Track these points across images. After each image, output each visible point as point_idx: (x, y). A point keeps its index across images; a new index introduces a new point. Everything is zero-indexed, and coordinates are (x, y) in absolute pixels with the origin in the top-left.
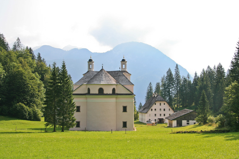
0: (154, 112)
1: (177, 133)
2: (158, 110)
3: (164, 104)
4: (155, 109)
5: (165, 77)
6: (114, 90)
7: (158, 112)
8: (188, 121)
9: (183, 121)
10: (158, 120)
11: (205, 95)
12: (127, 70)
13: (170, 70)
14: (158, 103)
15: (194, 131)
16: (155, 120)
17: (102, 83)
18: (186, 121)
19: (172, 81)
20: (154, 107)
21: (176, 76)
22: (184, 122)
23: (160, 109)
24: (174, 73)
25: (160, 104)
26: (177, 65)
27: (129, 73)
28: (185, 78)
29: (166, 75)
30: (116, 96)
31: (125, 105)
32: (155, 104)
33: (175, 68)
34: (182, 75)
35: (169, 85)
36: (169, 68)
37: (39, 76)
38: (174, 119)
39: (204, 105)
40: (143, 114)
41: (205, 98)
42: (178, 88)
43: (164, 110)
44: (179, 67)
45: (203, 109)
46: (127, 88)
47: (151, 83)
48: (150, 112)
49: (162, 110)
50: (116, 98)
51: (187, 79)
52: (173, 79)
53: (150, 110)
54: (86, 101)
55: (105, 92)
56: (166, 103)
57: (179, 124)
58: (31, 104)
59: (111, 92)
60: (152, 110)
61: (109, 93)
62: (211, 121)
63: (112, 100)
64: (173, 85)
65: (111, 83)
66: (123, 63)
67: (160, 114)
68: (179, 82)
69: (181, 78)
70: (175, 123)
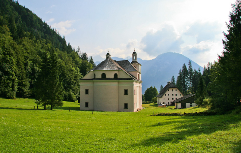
0: (167, 97)
1: (159, 115)
2: (171, 95)
3: (176, 90)
4: (169, 95)
5: (181, 70)
6: (116, 75)
7: (171, 97)
8: (191, 103)
9: (186, 104)
10: (171, 103)
11: (203, 80)
12: (137, 61)
13: (184, 65)
14: (171, 90)
15: (176, 114)
16: (169, 103)
17: (105, 69)
18: (189, 103)
19: (186, 73)
20: (167, 93)
21: (190, 70)
22: (188, 104)
23: (173, 94)
24: (188, 67)
25: (173, 90)
26: (190, 61)
27: (138, 63)
28: (196, 71)
29: (182, 69)
30: (118, 81)
31: (126, 89)
32: (169, 90)
33: (188, 64)
34: (194, 68)
35: (184, 77)
36: (184, 64)
37: (79, 69)
38: (179, 102)
39: (202, 89)
40: (159, 98)
41: (203, 82)
42: (191, 79)
43: (176, 95)
44: (191, 63)
45: (201, 93)
46: (131, 74)
47: (173, 76)
48: (164, 97)
49: (174, 95)
50: (119, 82)
51: (198, 71)
52: (187, 72)
53: (165, 95)
54: (93, 85)
55: (107, 77)
56: (177, 90)
57: (183, 107)
58: (68, 89)
59: (113, 77)
60: (166, 95)
61: (110, 78)
62: (206, 103)
63: (115, 84)
64: (187, 76)
65: (114, 69)
66: (134, 55)
67: (173, 98)
68: (192, 74)
69: (194, 71)
70: (179, 105)
